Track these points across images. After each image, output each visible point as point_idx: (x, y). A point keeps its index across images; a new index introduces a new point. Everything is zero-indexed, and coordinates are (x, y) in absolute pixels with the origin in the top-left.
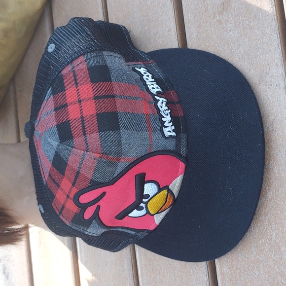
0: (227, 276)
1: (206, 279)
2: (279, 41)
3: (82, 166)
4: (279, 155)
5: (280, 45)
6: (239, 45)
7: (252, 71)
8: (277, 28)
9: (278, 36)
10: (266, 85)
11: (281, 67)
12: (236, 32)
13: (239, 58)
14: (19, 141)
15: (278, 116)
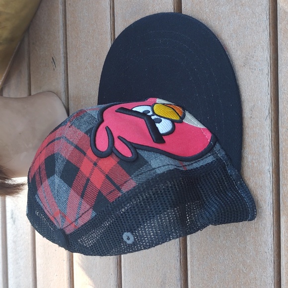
0: (196, 256)
1: (177, 255)
2: (267, 22)
3: (71, 140)
4: (254, 144)
5: (268, 27)
6: (229, 23)
7: (239, 52)
8: (268, 7)
9: (268, 17)
10: (250, 68)
11: (267, 51)
12: (228, 7)
13: (228, 36)
14: (30, 94)
15: (258, 103)
